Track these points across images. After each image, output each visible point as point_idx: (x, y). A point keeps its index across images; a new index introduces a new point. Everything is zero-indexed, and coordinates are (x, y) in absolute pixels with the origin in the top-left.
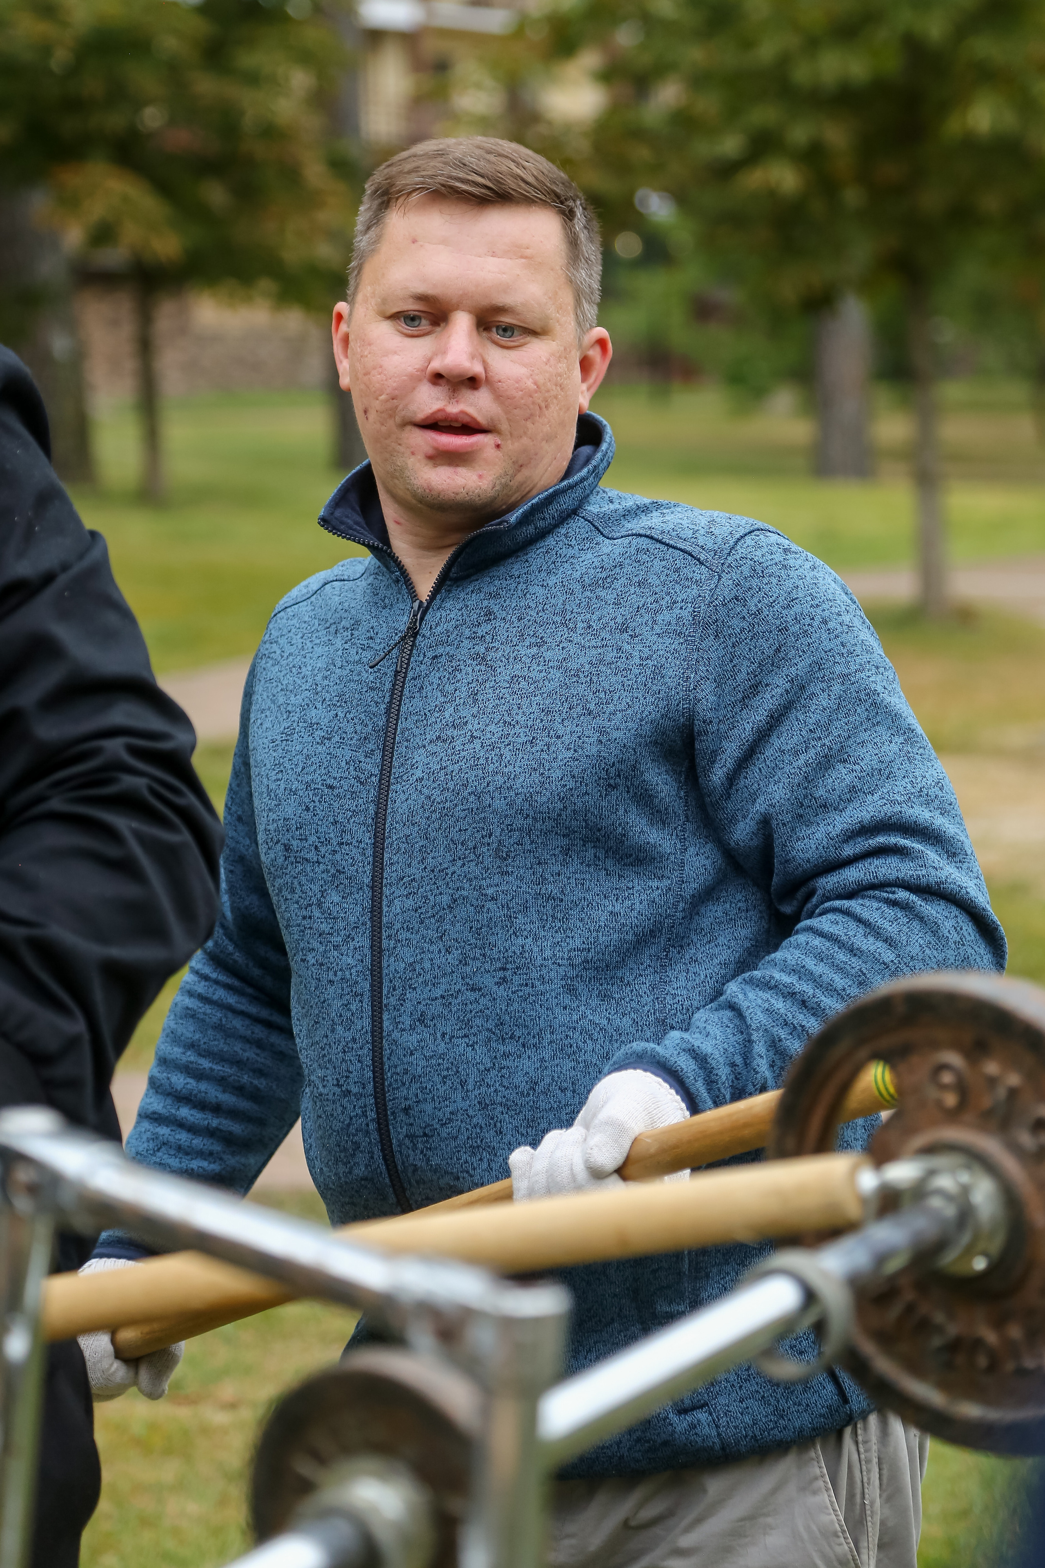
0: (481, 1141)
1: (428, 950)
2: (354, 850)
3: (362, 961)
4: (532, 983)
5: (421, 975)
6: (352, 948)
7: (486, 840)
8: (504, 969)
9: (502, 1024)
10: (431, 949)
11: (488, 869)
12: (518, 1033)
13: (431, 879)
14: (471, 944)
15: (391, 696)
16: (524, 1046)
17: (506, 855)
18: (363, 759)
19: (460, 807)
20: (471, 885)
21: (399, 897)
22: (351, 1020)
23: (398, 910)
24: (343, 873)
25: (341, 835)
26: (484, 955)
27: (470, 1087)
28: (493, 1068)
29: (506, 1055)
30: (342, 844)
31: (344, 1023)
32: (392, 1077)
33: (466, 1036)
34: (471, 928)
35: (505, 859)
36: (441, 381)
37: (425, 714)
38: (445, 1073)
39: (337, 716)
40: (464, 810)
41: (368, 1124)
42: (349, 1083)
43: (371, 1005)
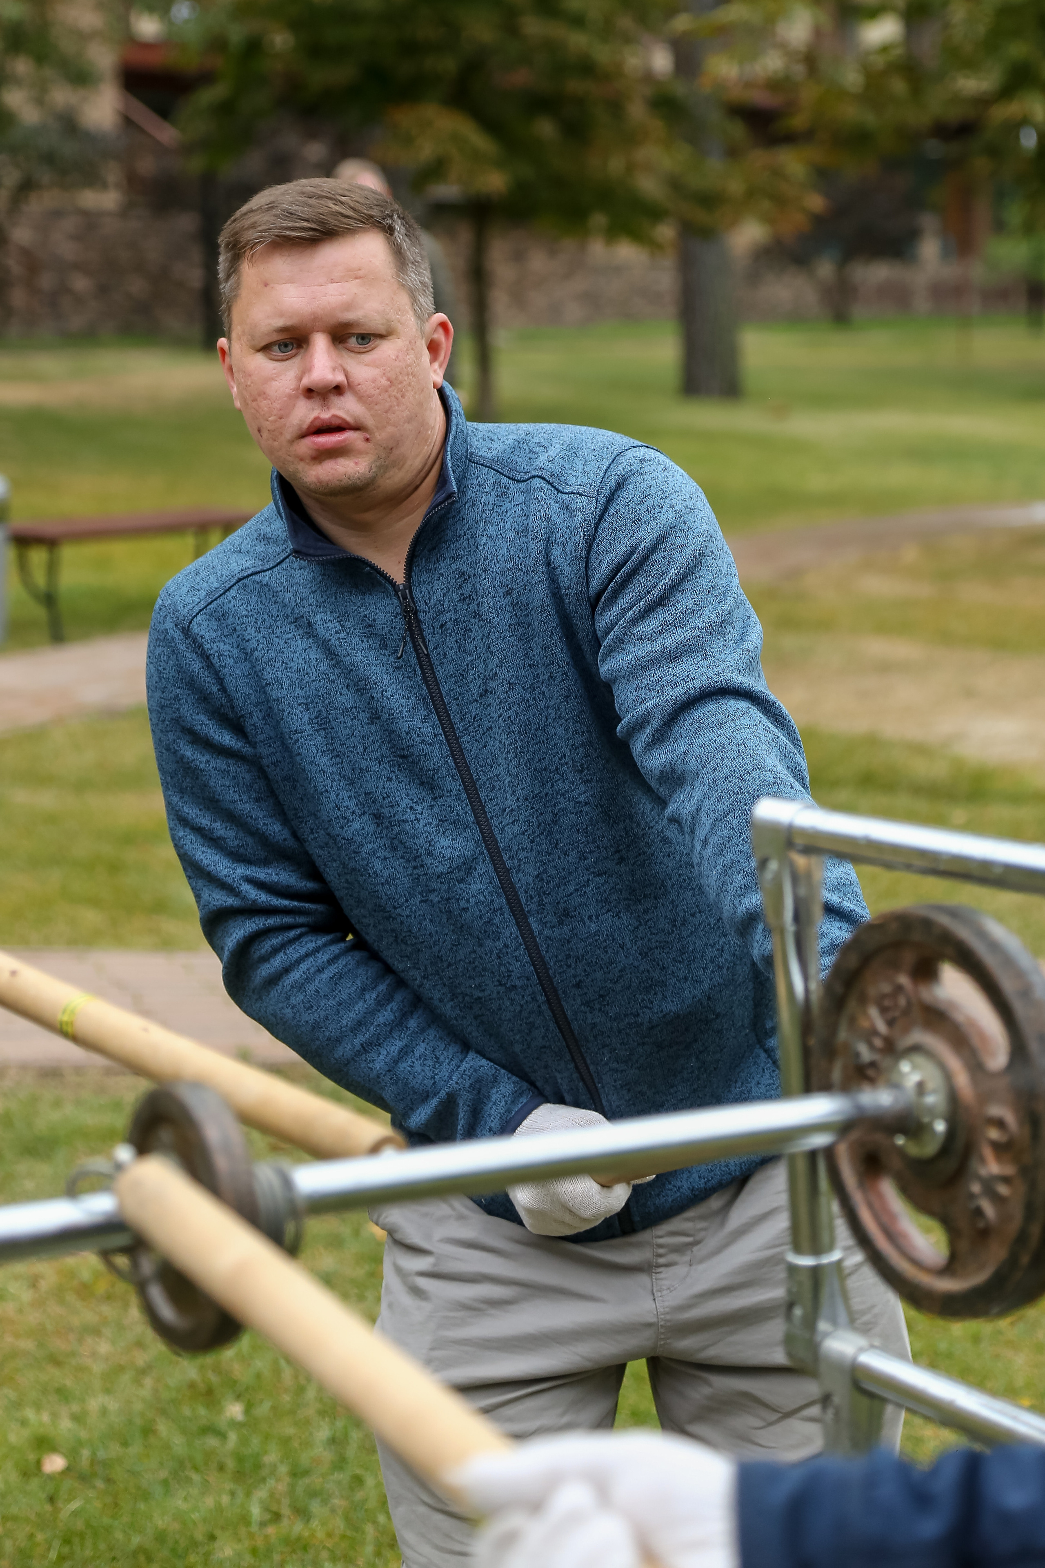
0: (652, 981)
1: (549, 861)
2: (449, 800)
3: (491, 883)
6: (477, 876)
7: (563, 761)
8: (618, 851)
9: (634, 891)
12: (647, 892)
14: (583, 842)
16: (656, 899)
20: (564, 799)
21: (507, 825)
22: (498, 932)
23: (511, 836)
24: (446, 820)
25: (432, 792)
26: (598, 847)
27: (629, 945)
28: (641, 924)
29: (646, 911)
30: (436, 798)
31: (491, 936)
32: (555, 964)
33: (608, 911)
34: (578, 830)
35: (582, 770)
37: (460, 674)
40: (536, 744)
41: (539, 1007)
42: (512, 980)
43: (513, 915)
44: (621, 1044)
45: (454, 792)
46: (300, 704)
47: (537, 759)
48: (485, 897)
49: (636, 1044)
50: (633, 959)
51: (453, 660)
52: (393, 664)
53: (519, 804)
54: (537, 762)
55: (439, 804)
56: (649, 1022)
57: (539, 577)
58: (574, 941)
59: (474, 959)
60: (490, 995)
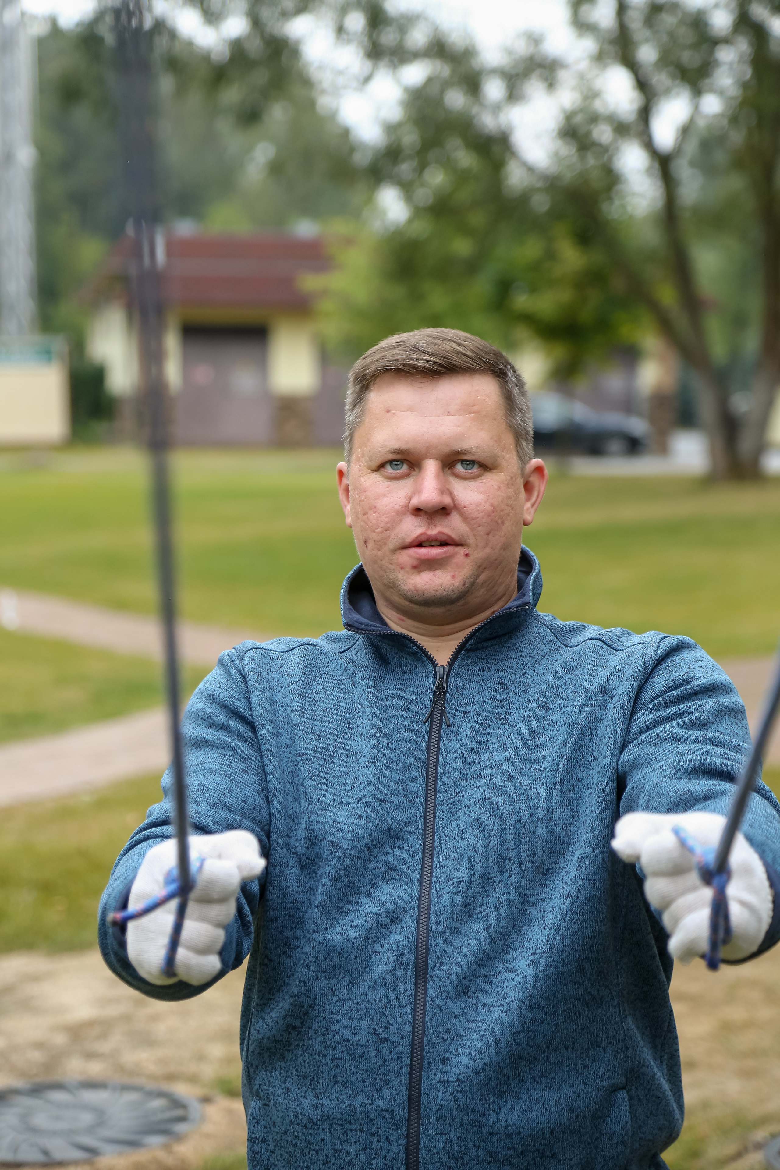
1: (475, 938)
3: (409, 938)
4: (555, 965)
5: (467, 956)
6: (400, 927)
7: (531, 858)
8: (534, 954)
10: (477, 937)
11: (531, 882)
13: (480, 883)
15: (430, 737)
17: (546, 871)
18: (408, 782)
19: (507, 831)
20: (516, 893)
21: (448, 893)
24: (395, 870)
32: (433, 1034)
35: (545, 875)
36: (422, 513)
37: (462, 753)
38: (483, 1033)
39: (379, 744)
40: (512, 834)
41: (401, 1068)
42: (387, 1033)
43: (416, 975)
44: (458, 1138)
45: (413, 849)
46: (313, 733)
47: (505, 847)
48: (398, 947)
49: (472, 1144)
50: (502, 1060)
51: (461, 740)
52: (407, 726)
53: (473, 878)
54: (505, 850)
55: (396, 853)
56: (492, 1127)
57: (586, 701)
58: (461, 1018)
59: (363, 1001)
60: (359, 1040)
